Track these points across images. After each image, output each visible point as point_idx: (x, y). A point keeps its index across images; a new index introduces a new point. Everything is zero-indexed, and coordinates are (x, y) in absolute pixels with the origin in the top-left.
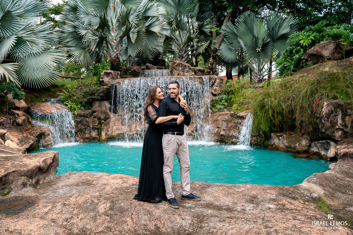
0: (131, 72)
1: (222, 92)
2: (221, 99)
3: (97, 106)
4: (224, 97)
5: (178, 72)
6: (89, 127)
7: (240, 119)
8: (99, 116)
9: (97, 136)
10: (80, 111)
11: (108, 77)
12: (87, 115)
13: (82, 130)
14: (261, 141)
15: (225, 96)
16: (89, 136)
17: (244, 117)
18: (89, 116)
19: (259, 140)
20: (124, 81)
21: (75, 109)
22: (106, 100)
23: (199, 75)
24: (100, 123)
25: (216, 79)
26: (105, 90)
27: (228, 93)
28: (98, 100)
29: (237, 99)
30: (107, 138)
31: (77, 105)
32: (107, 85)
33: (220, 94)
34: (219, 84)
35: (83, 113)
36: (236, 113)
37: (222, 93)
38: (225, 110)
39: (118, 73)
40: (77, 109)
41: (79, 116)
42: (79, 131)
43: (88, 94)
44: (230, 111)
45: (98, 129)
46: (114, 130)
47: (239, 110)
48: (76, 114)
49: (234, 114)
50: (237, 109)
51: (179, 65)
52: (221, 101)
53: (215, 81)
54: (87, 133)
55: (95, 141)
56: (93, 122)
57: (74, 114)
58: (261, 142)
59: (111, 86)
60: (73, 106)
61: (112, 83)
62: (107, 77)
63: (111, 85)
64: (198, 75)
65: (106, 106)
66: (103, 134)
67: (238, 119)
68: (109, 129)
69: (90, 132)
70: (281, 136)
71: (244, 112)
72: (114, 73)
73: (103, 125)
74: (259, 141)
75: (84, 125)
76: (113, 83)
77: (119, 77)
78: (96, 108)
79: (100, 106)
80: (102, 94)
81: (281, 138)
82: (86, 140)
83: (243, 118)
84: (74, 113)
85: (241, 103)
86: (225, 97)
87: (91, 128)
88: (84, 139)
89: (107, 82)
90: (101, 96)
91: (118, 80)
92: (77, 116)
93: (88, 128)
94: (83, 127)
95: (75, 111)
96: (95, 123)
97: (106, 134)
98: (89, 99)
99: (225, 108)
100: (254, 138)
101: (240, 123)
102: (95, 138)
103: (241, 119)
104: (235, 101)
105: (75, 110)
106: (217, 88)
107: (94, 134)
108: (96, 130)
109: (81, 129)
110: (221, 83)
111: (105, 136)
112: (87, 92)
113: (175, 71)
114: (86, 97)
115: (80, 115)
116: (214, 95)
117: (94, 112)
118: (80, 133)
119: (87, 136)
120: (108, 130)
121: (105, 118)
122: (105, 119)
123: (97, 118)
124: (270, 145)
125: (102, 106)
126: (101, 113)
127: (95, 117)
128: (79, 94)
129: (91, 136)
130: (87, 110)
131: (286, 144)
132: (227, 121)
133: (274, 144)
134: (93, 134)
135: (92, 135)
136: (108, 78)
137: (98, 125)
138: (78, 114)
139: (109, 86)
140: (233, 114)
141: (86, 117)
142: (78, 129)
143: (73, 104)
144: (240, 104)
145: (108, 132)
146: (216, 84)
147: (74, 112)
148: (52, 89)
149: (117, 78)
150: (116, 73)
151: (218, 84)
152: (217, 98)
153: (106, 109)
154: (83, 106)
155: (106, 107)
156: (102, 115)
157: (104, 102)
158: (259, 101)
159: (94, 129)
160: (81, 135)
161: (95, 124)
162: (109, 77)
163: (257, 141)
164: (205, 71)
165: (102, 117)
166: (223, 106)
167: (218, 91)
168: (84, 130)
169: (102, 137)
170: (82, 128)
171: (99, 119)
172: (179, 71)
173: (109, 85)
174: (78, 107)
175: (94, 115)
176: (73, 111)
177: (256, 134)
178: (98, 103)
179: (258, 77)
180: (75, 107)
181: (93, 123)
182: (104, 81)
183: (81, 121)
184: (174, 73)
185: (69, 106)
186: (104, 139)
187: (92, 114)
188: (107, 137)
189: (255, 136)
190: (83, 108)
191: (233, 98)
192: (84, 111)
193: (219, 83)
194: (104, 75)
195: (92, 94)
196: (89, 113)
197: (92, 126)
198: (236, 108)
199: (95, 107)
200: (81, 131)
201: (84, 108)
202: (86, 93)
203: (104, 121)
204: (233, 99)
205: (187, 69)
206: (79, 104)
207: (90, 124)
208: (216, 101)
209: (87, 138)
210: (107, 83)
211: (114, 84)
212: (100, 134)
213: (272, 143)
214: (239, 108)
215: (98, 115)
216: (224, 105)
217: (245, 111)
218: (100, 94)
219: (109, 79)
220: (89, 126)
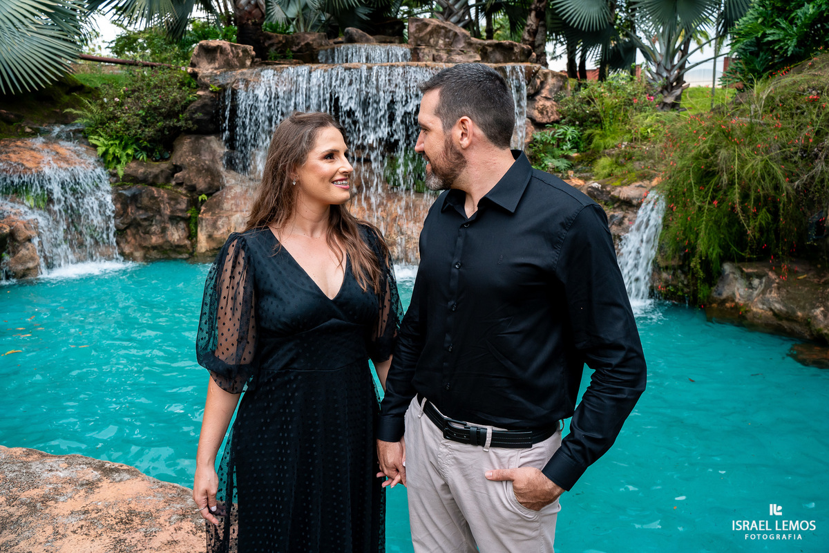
0: (299, 51)
1: (564, 118)
2: (560, 141)
3: (185, 152)
4: (569, 132)
5: (434, 52)
6: (161, 215)
7: (618, 207)
8: (191, 181)
9: (187, 242)
10: (133, 165)
11: (212, 60)
12: (156, 176)
13: (139, 225)
14: (687, 286)
15: (572, 129)
16: (160, 241)
17: (635, 202)
18: (161, 180)
19: (682, 282)
20: (258, 75)
21: (117, 160)
22: (215, 132)
23: (497, 62)
24: (194, 204)
25: (545, 75)
26: (210, 103)
27: (580, 121)
28: (189, 132)
29: (610, 141)
30: (214, 249)
31: (124, 148)
32: (205, 87)
33: (557, 122)
34: (556, 93)
35: (141, 170)
36: (608, 189)
37: (562, 119)
38: (571, 173)
39: (245, 51)
40: (124, 159)
41: (131, 181)
42: (129, 226)
43: (161, 114)
44: (586, 179)
45: (187, 220)
46: (233, 225)
47: (617, 177)
48: (121, 173)
49: (602, 192)
50: (610, 175)
51: (437, 30)
52: (558, 146)
53: (542, 83)
54: (154, 233)
55: (180, 256)
56: (171, 199)
57: (114, 175)
58: (686, 290)
59: (218, 89)
60: (111, 151)
61: (221, 81)
62: (210, 63)
63: (219, 86)
64: (494, 60)
65: (213, 152)
66: (202, 237)
67: (614, 208)
68: (220, 223)
69: (164, 230)
70: (759, 276)
71: (633, 185)
72: (232, 51)
73: (203, 208)
74: (680, 284)
75: (146, 209)
76: (225, 83)
77: (248, 63)
78: (181, 156)
79: (196, 151)
80: (199, 115)
81: (756, 282)
82: (154, 254)
83: (629, 205)
84: (115, 172)
85: (624, 157)
86: (571, 132)
87: (166, 218)
88: (147, 249)
89: (207, 76)
90: (197, 122)
91: (243, 74)
92: (123, 180)
93: (158, 217)
94: (141, 215)
95: (119, 167)
96: (178, 203)
97: (210, 237)
98: (161, 130)
99: (571, 167)
100: (664, 275)
101: (621, 223)
102: (178, 246)
103: (624, 207)
104: (603, 146)
105: (119, 162)
106: (548, 104)
107: (176, 235)
108: (182, 225)
109: (135, 219)
110: (561, 88)
111: (207, 242)
112: (156, 108)
113: (426, 51)
114: (153, 123)
115: (131, 179)
116: (539, 126)
117: (177, 168)
118: (134, 232)
119: (155, 240)
120: (214, 226)
121: (210, 188)
122: (211, 191)
123: (185, 187)
124: (714, 301)
125: (202, 152)
126: (199, 171)
127: (180, 185)
128: (130, 114)
129: (167, 241)
130: (156, 161)
131: (778, 306)
133: (731, 298)
134: (173, 234)
135: (169, 239)
136: (212, 66)
137: (187, 207)
138: (126, 176)
139: (212, 92)
140: (597, 189)
141: (153, 184)
142: (126, 221)
143: (112, 145)
144: (621, 160)
145: (215, 233)
146: (545, 93)
147: (115, 168)
148: (65, 96)
149: (243, 66)
150: (240, 51)
151: (550, 91)
152: (547, 135)
153: (213, 161)
154: (144, 149)
155: (214, 156)
156: (201, 180)
157: (208, 138)
158: (696, 158)
159: (174, 219)
160: (138, 237)
161: (179, 206)
162: (214, 63)
163: (675, 286)
164: (516, 50)
165: (201, 183)
166: (565, 161)
167: (552, 113)
168: (146, 223)
169: (199, 245)
170: (138, 218)
171: (192, 189)
172: (437, 51)
173: (213, 87)
174: (128, 155)
175: (177, 178)
176: (113, 165)
177: (673, 263)
178: (188, 140)
179: (665, 74)
180: (118, 152)
181: (172, 203)
182: (200, 75)
183: (135, 198)
184: (421, 55)
185: (101, 150)
186: (203, 250)
187: (172, 175)
188: (214, 245)
189: (667, 268)
190: (142, 156)
191: (597, 137)
192: (146, 167)
193: (554, 88)
194: (198, 55)
195: (171, 114)
196: (162, 171)
197: (168, 212)
198: (606, 171)
199: (179, 154)
200: (136, 228)
201: (148, 156)
202: (153, 111)
203: (208, 195)
204: (596, 140)
205: (461, 45)
206: (132, 144)
207: (162, 206)
208: (545, 143)
209: (154, 248)
210: (207, 80)
211: (228, 84)
212: (192, 236)
213: (724, 295)
214: (617, 171)
215: (189, 179)
216: (567, 157)
217: (637, 184)
218: (194, 113)
219: (216, 69)
220: (159, 211)
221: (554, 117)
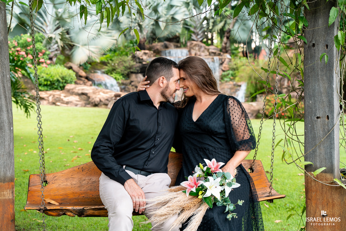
1: (230, 69)
2: (228, 75)
3: (134, 78)
5: (195, 52)
10: (122, 80)
12: (128, 83)
21: (119, 79)
22: (141, 73)
23: (212, 56)
27: (234, 69)
28: (134, 73)
32: (145, 61)
36: (237, 83)
44: (233, 82)
47: (239, 81)
48: (120, 82)
51: (196, 45)
53: (224, 60)
57: (118, 82)
60: (117, 77)
61: (149, 60)
65: (140, 78)
67: (238, 87)
70: (262, 96)
72: (149, 53)
77: (152, 56)
79: (137, 77)
80: (138, 69)
86: (231, 72)
89: (146, 59)
92: (121, 84)
98: (128, 72)
99: (230, 80)
104: (238, 75)
106: (226, 65)
113: (193, 51)
114: (126, 70)
115: (123, 84)
116: (224, 71)
117: (132, 82)
126: (138, 82)
127: (132, 86)
128: (120, 68)
130: (127, 80)
132: (231, 89)
140: (235, 84)
141: (127, 85)
143: (117, 75)
146: (225, 63)
151: (227, 62)
152: (225, 73)
157: (139, 74)
158: (249, 74)
162: (146, 56)
164: (217, 53)
175: (132, 84)
178: (134, 75)
183: (124, 88)
184: (191, 52)
191: (237, 73)
192: (125, 81)
195: (130, 68)
198: (237, 80)
199: (132, 78)
201: (125, 79)
202: (127, 68)
205: (203, 49)
206: (122, 75)
208: (225, 75)
215: (136, 84)
216: (230, 78)
217: (242, 82)
221: (228, 69)
